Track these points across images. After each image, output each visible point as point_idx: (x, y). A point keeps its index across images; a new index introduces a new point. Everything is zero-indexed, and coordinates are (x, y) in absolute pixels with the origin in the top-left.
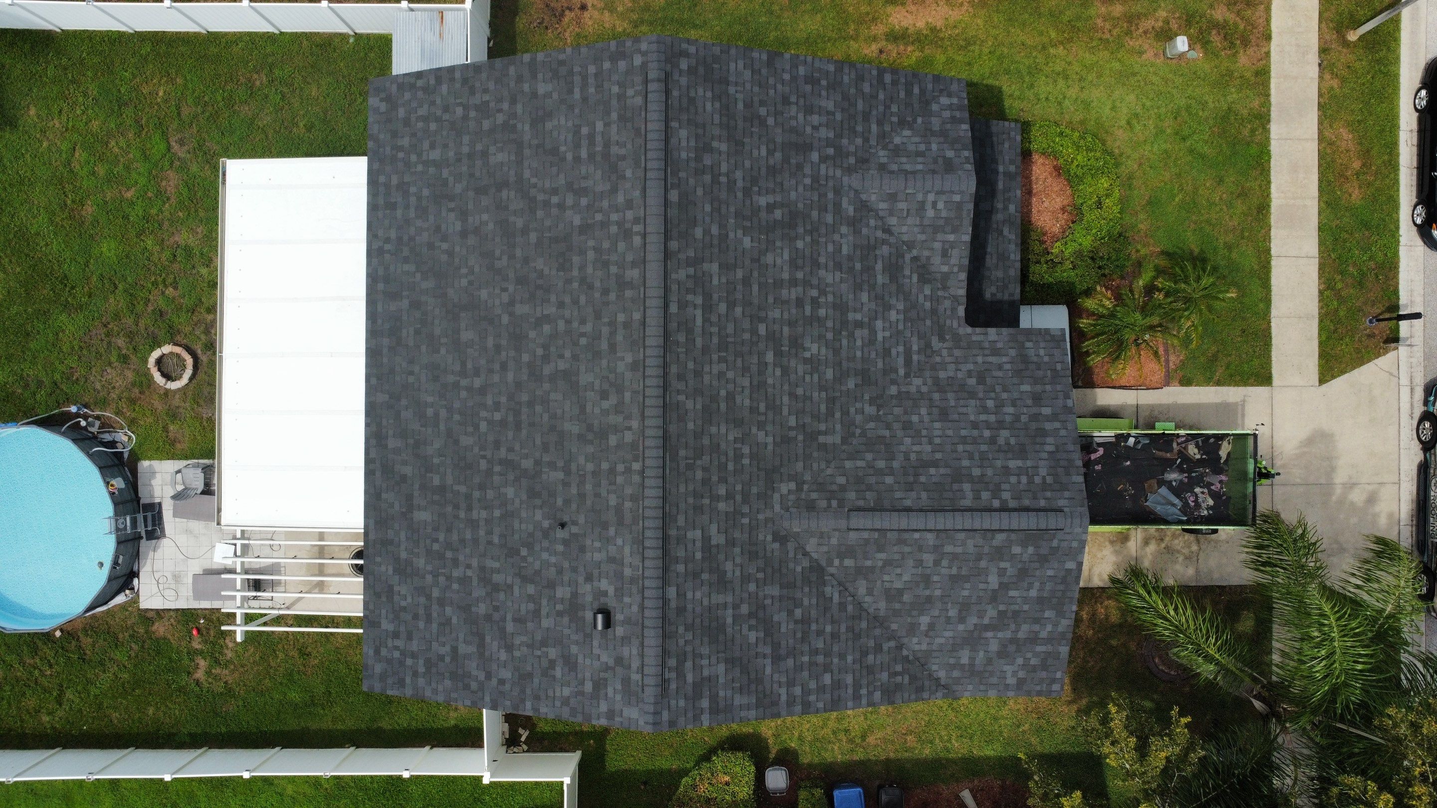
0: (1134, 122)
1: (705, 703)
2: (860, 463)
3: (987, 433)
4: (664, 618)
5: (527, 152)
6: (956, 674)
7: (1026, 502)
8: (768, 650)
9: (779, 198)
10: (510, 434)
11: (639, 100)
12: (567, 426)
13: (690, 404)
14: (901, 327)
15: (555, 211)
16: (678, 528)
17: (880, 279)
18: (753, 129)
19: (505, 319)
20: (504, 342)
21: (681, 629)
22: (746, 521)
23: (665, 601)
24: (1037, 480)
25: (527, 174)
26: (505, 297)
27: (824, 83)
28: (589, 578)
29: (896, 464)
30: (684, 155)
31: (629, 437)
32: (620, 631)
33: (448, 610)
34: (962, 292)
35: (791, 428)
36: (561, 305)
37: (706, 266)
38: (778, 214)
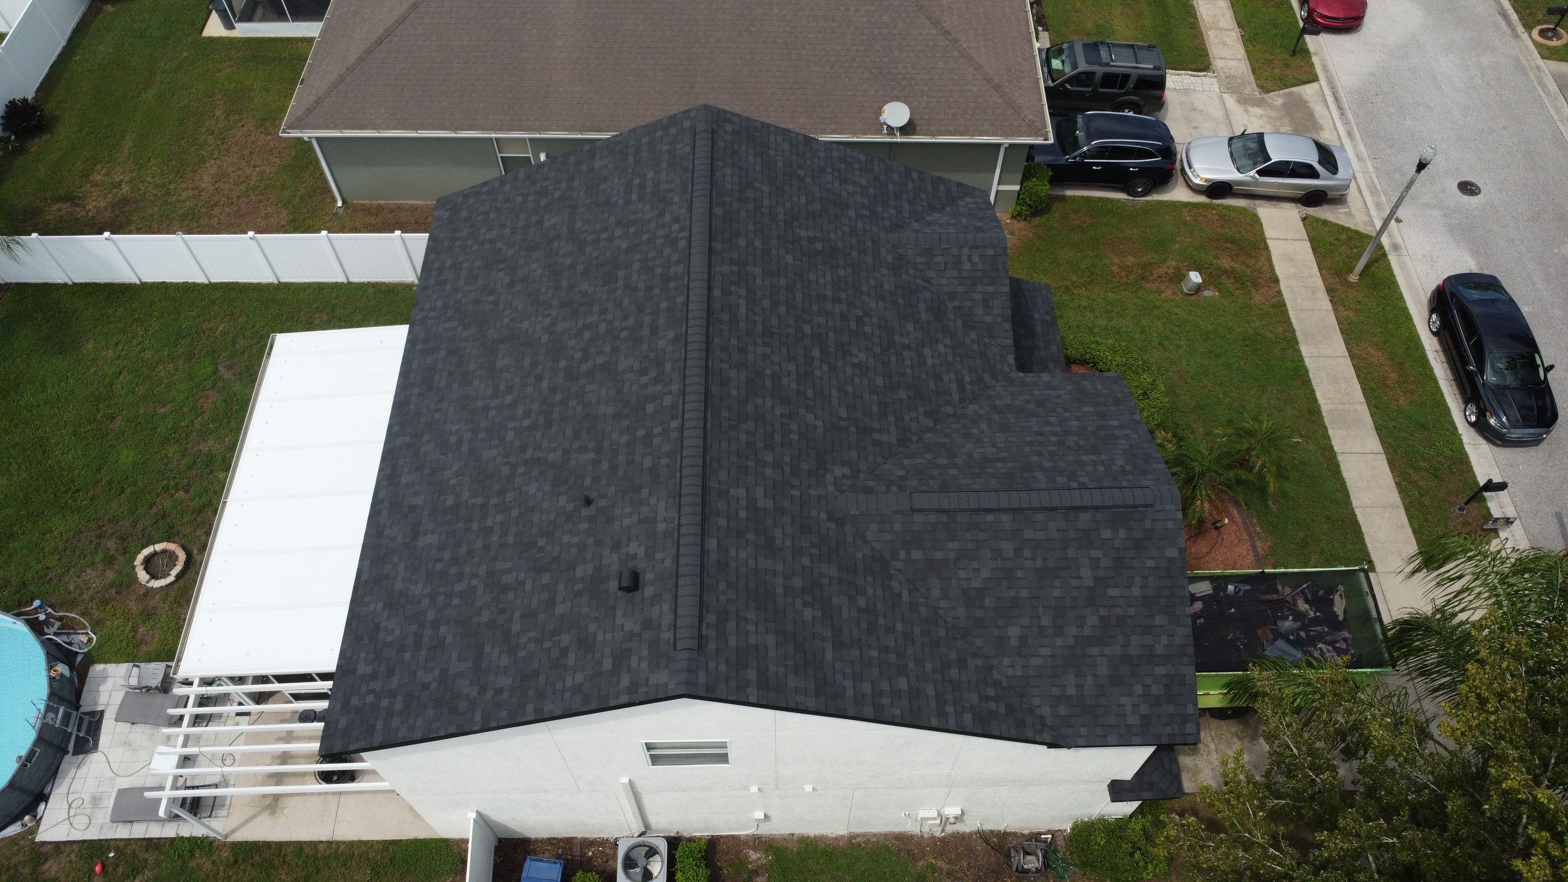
0: (1166, 343)
1: (752, 675)
2: (920, 461)
3: (1054, 439)
4: (702, 567)
5: (580, 210)
6: (1063, 711)
8: (828, 634)
9: (819, 235)
10: (539, 435)
12: (602, 410)
13: (733, 373)
14: (950, 359)
15: (603, 244)
16: (719, 483)
17: (924, 316)
18: (792, 183)
19: (545, 339)
20: (541, 358)
21: (722, 586)
23: (704, 553)
24: (1115, 468)
25: (579, 225)
26: (547, 322)
29: (959, 461)
30: (728, 186)
34: (1009, 342)
35: (840, 418)
36: (604, 312)
37: (749, 268)
38: (819, 246)
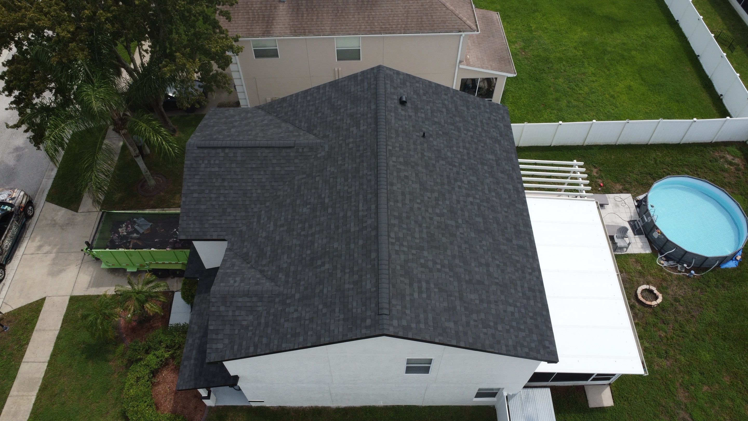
2: (286, 169)
3: (226, 184)
5: (457, 294)
7: (213, 151)
10: (452, 175)
11: (394, 302)
12: (424, 171)
13: (365, 172)
14: (261, 231)
15: (438, 261)
16: (371, 128)
18: (331, 300)
19: (460, 221)
20: (459, 212)
21: (369, 97)
22: (340, 138)
24: (206, 162)
25: (456, 283)
26: (461, 230)
27: (289, 336)
28: (410, 117)
29: (271, 169)
31: (394, 159)
32: (395, 97)
33: (473, 122)
36: (431, 219)
37: (357, 229)
38: (319, 263)
